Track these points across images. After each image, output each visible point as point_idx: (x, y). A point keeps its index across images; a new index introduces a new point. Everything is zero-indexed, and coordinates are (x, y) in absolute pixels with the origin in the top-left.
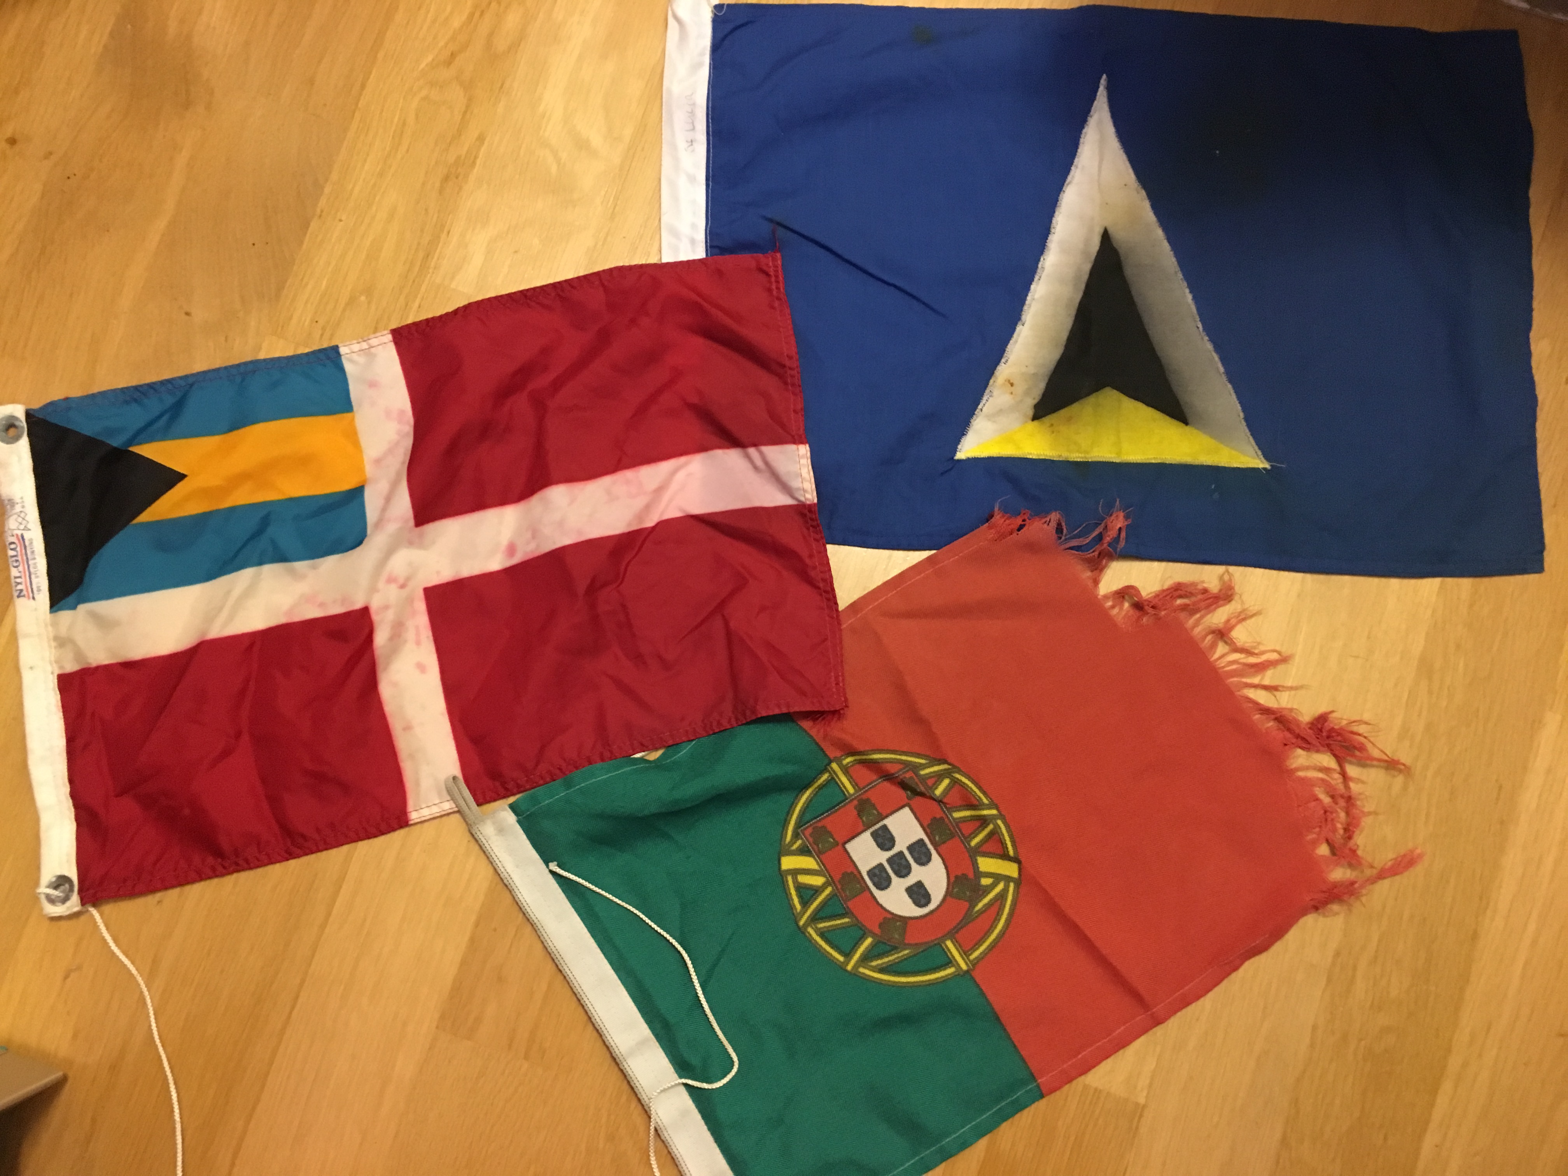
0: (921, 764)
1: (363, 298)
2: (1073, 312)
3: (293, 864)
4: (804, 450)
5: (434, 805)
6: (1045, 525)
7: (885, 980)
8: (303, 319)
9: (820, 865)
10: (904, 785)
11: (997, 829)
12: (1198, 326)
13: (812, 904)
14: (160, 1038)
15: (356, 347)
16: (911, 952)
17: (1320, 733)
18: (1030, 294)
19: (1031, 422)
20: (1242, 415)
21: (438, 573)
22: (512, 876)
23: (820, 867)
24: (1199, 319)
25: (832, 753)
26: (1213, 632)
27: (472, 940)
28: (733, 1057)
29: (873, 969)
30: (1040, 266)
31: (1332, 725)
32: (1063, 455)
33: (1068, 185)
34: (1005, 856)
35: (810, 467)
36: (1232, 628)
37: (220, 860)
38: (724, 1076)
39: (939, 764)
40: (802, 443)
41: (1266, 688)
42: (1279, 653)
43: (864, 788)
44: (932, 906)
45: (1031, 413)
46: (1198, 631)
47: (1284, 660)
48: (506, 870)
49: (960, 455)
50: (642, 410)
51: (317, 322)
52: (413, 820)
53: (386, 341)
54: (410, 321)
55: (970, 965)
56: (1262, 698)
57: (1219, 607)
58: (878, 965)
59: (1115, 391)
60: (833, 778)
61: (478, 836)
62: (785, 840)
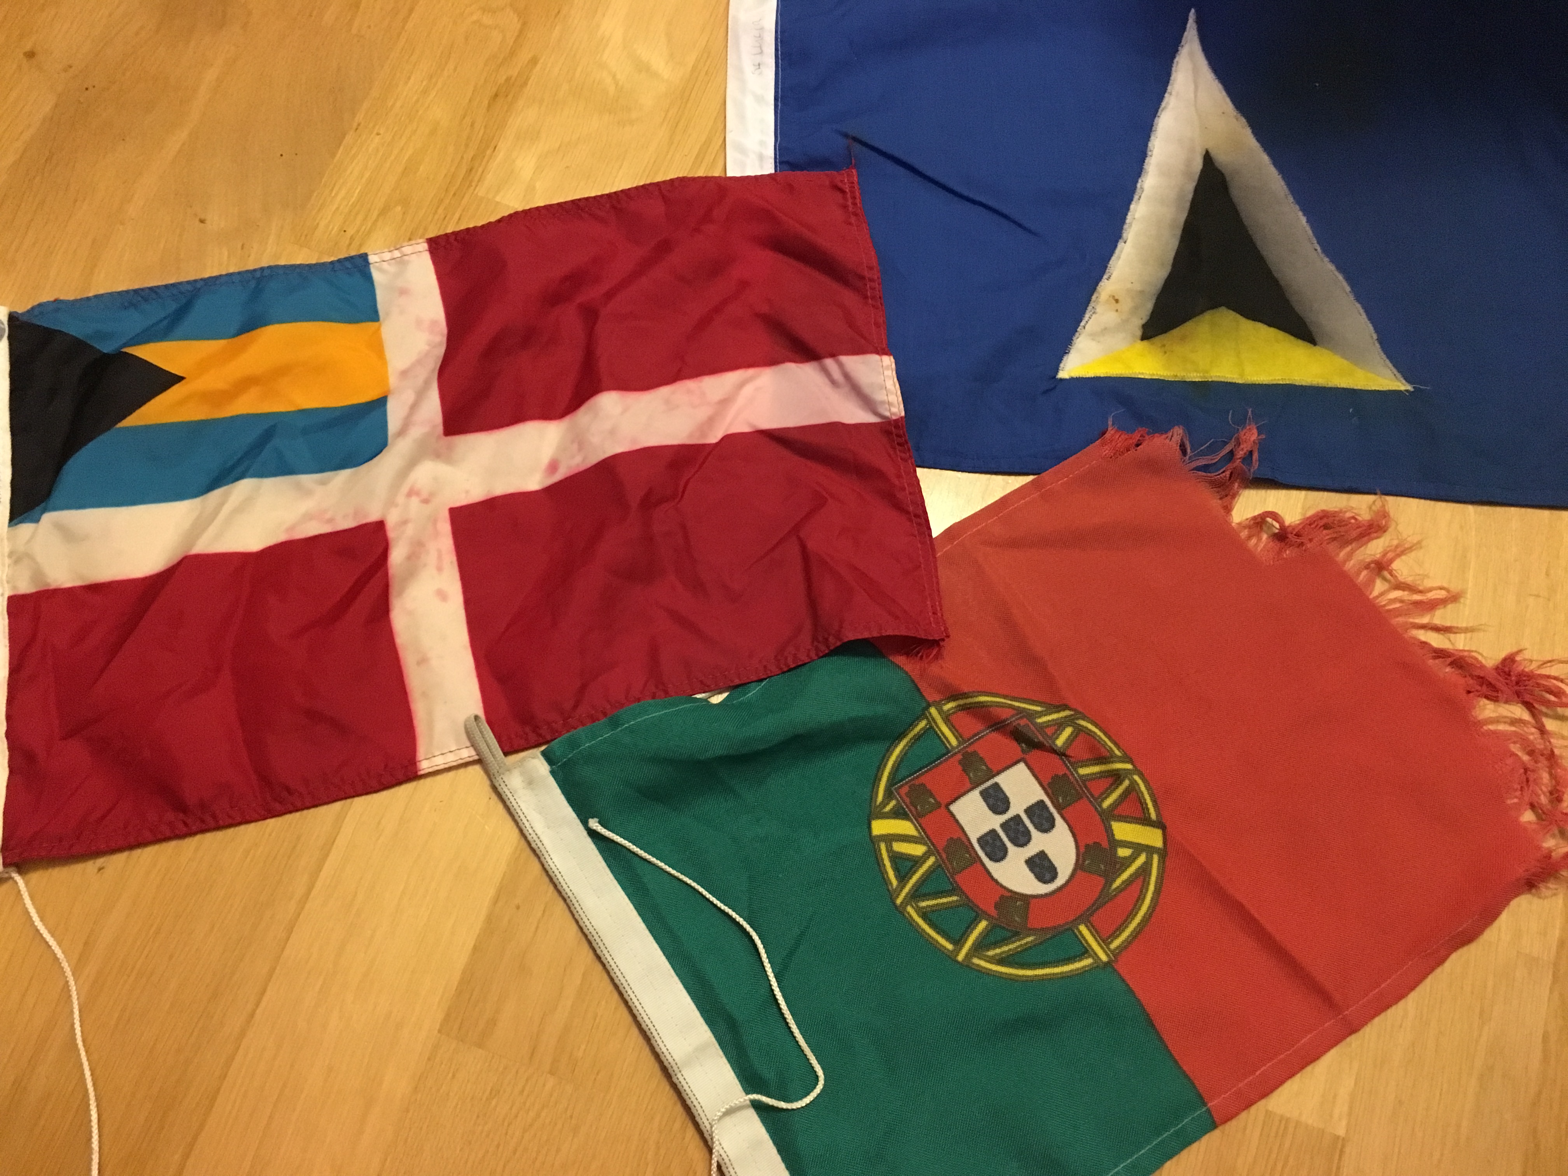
0: (1036, 712)
1: (399, 208)
2: (1178, 232)
3: (272, 823)
4: (888, 361)
5: (450, 752)
6: (1168, 441)
7: (1006, 974)
8: (331, 227)
9: (919, 831)
10: (1018, 736)
11: (1133, 787)
12: (1316, 248)
13: (911, 878)
14: (84, 1041)
15: (387, 256)
16: (1036, 939)
17: (1509, 678)
18: (1129, 214)
19: (1139, 341)
20: (1375, 336)
21: (467, 492)
22: (542, 838)
23: (920, 833)
24: (1316, 242)
25: (931, 696)
26: (1367, 567)
27: (490, 919)
28: (817, 1070)
29: (990, 960)
30: (1139, 185)
31: (1521, 668)
32: (1178, 375)
33: (1162, 111)
34: (1145, 821)
35: (896, 379)
36: (1391, 561)
37: (181, 815)
38: (808, 1094)
39: (1059, 712)
40: (886, 354)
41: (1437, 629)
42: (1448, 590)
43: (969, 740)
44: (1060, 881)
45: (1139, 333)
46: (1350, 566)
47: (1453, 598)
48: (534, 831)
49: (1063, 374)
50: (704, 322)
51: (345, 231)
52: (423, 769)
53: (421, 250)
54: (449, 230)
55: (1111, 955)
56: (1436, 640)
57: (1373, 539)
58: (996, 955)
59: (1231, 312)
60: (931, 727)
61: (502, 789)
62: (876, 801)
